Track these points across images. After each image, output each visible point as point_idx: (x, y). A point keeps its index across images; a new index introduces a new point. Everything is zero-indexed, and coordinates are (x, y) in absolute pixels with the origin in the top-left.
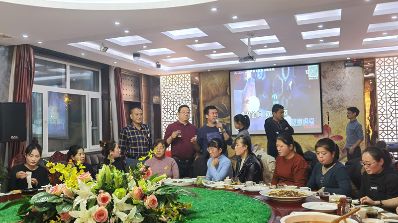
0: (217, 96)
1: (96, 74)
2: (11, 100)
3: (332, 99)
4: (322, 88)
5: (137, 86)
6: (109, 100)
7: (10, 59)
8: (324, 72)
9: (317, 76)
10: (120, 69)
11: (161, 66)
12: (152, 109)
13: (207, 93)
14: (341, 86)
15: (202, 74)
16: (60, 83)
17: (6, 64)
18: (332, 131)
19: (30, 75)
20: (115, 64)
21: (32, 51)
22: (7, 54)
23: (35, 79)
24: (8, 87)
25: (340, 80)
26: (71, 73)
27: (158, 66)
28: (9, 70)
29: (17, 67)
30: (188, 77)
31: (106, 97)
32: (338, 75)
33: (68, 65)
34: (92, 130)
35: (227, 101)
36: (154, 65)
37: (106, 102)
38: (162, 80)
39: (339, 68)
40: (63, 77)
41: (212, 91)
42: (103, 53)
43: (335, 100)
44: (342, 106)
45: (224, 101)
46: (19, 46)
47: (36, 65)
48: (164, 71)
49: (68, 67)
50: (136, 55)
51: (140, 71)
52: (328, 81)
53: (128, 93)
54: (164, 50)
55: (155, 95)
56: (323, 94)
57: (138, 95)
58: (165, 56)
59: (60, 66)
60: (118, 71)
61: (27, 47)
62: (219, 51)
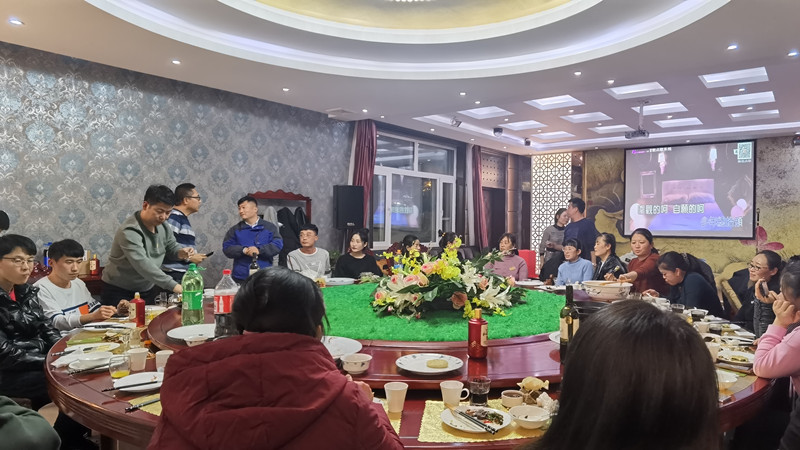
0: (607, 182)
1: (450, 153)
2: (350, 183)
3: (771, 192)
4: (757, 174)
5: (503, 168)
6: (464, 185)
7: (350, 136)
8: (761, 152)
9: (750, 157)
10: (479, 147)
11: (532, 143)
12: (520, 197)
13: (593, 179)
14: (785, 172)
15: (587, 152)
16: (406, 164)
17: (346, 142)
18: (769, 235)
19: (372, 155)
20: (472, 141)
21: (374, 126)
22: (348, 131)
23: (377, 160)
24: (348, 168)
25: (784, 164)
26: (420, 152)
27: (528, 143)
28: (350, 149)
29: (358, 145)
30: (569, 157)
31: (461, 182)
32: (782, 157)
33: (417, 143)
34: (444, 222)
35: (620, 190)
36: (523, 142)
37: (461, 187)
38: (534, 161)
39: (783, 147)
40: (411, 157)
41: (600, 176)
42: (455, 129)
43: (775, 192)
44: (785, 201)
45: (615, 190)
46: (360, 121)
47: (379, 142)
48: (537, 150)
49: (417, 145)
50: (498, 130)
51: (505, 149)
52: (766, 165)
53: (489, 177)
54: (532, 123)
55: (525, 180)
56: (758, 184)
57: (503, 181)
58: (534, 131)
59: (407, 144)
60: (477, 149)
61: (369, 122)
62: (605, 123)
